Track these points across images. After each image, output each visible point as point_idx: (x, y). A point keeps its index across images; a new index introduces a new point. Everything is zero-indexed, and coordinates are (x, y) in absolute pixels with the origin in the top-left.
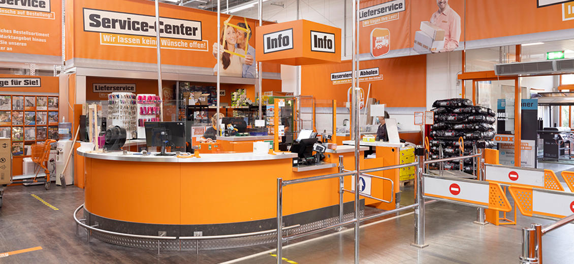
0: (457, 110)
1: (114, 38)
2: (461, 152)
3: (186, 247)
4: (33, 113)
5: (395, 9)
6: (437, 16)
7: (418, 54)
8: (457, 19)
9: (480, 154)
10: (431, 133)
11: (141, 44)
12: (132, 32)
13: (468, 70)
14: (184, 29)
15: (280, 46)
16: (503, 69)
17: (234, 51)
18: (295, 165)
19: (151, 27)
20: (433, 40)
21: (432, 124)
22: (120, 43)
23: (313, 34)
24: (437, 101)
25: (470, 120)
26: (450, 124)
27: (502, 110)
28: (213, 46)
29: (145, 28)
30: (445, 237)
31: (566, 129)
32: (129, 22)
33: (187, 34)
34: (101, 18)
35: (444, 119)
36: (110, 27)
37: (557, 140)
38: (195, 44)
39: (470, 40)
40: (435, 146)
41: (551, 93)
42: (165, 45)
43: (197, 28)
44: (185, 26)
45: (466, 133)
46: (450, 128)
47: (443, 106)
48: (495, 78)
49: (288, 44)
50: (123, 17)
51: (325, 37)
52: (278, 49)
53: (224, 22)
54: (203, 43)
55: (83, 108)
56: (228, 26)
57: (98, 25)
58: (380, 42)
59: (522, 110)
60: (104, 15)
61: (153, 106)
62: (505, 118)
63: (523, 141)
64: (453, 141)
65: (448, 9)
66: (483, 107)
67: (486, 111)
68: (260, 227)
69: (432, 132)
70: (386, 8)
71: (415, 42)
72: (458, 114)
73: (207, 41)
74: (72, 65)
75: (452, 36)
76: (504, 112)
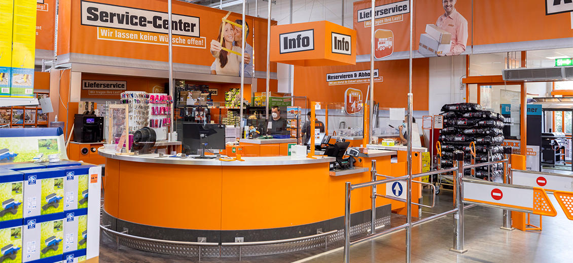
0: (467, 115)
1: (111, 33)
2: (473, 156)
3: (226, 254)
4: (21, 110)
5: (399, 11)
6: (443, 20)
7: (423, 57)
8: (464, 23)
9: (507, 160)
10: (440, 138)
11: (139, 39)
12: (130, 26)
13: (471, 74)
14: (183, 25)
15: (299, 46)
16: (510, 74)
17: (231, 49)
18: (331, 169)
19: (149, 22)
20: (439, 44)
21: (442, 128)
22: (118, 38)
23: (334, 35)
24: (445, 105)
25: (481, 125)
26: (459, 128)
27: (508, 116)
28: (211, 43)
29: (143, 23)
30: (479, 243)
31: (561, 135)
32: (127, 16)
33: (185, 30)
34: (99, 11)
35: (454, 123)
36: (108, 22)
37: (554, 146)
38: (194, 41)
39: (477, 44)
40: (444, 151)
41: (544, 98)
42: (163, 41)
43: (195, 24)
44: (183, 21)
45: (477, 137)
46: (459, 132)
47: (452, 111)
48: (502, 83)
49: (308, 45)
50: (121, 11)
51: (343, 39)
52: (297, 49)
53: (223, 19)
54: (201, 39)
55: (79, 107)
56: (226, 23)
57: (96, 19)
58: (383, 43)
59: (527, 115)
60: (102, 8)
61: (165, 106)
62: (510, 123)
63: (528, 147)
64: (462, 145)
65: (454, 12)
66: (493, 112)
67: (496, 116)
68: (300, 232)
69: (441, 136)
70: (390, 9)
71: (420, 44)
72: (468, 118)
73: (205, 38)
74: (67, 60)
75: (459, 40)
76: (510, 117)
